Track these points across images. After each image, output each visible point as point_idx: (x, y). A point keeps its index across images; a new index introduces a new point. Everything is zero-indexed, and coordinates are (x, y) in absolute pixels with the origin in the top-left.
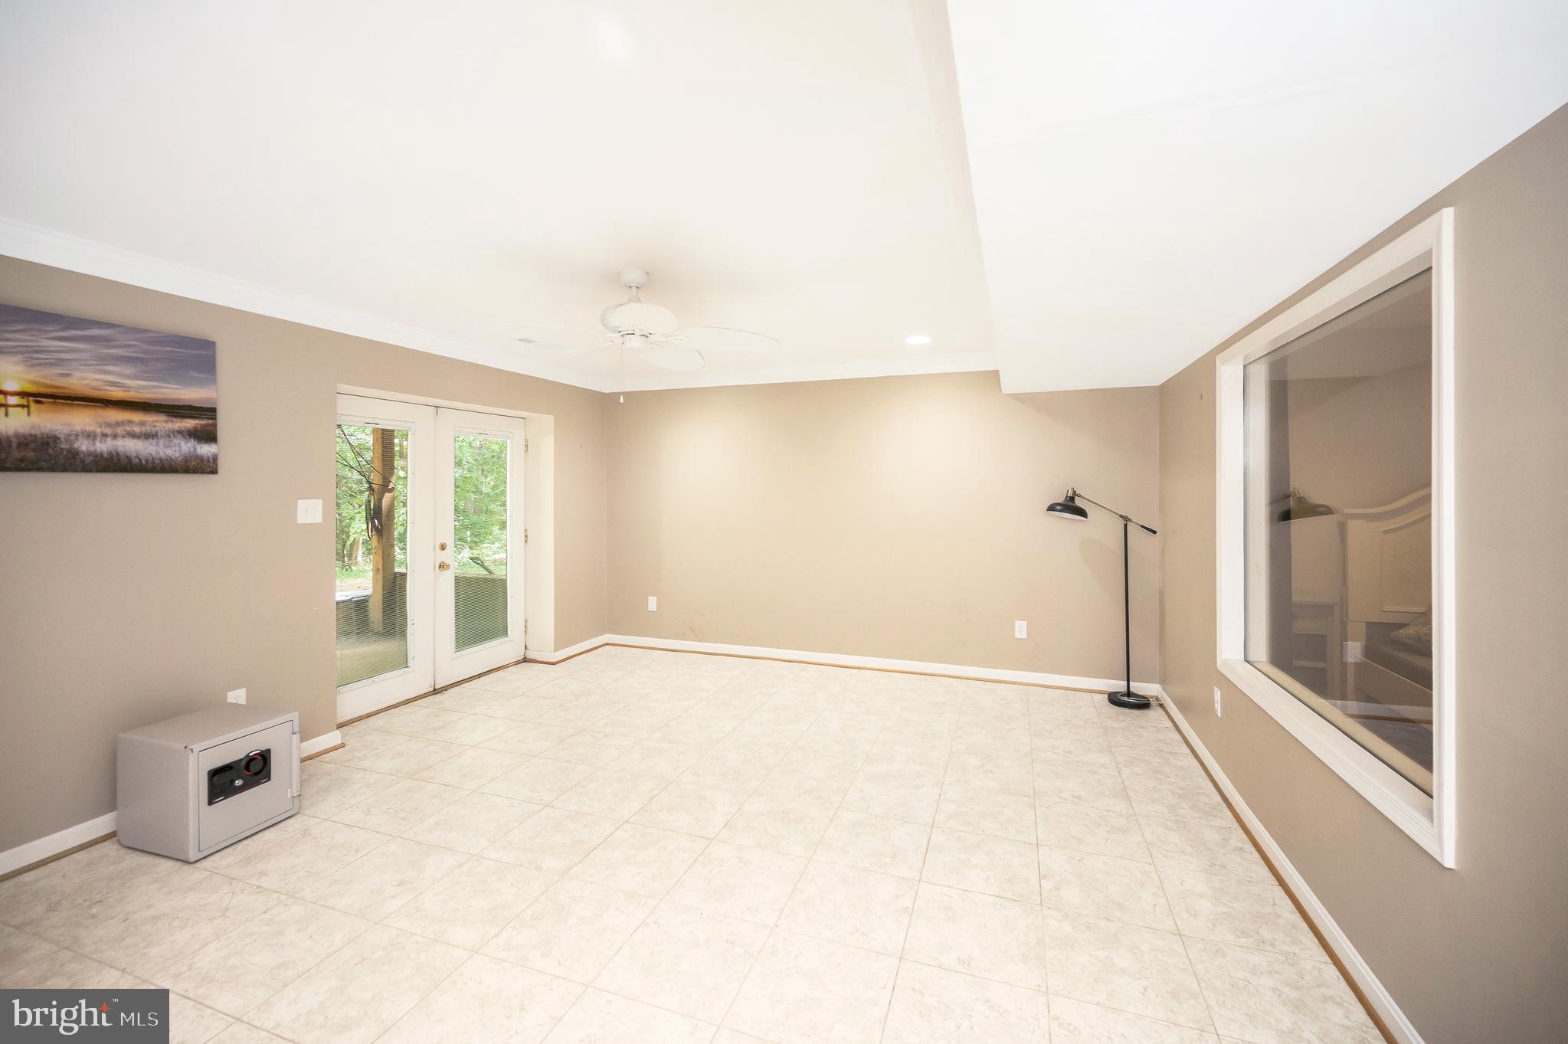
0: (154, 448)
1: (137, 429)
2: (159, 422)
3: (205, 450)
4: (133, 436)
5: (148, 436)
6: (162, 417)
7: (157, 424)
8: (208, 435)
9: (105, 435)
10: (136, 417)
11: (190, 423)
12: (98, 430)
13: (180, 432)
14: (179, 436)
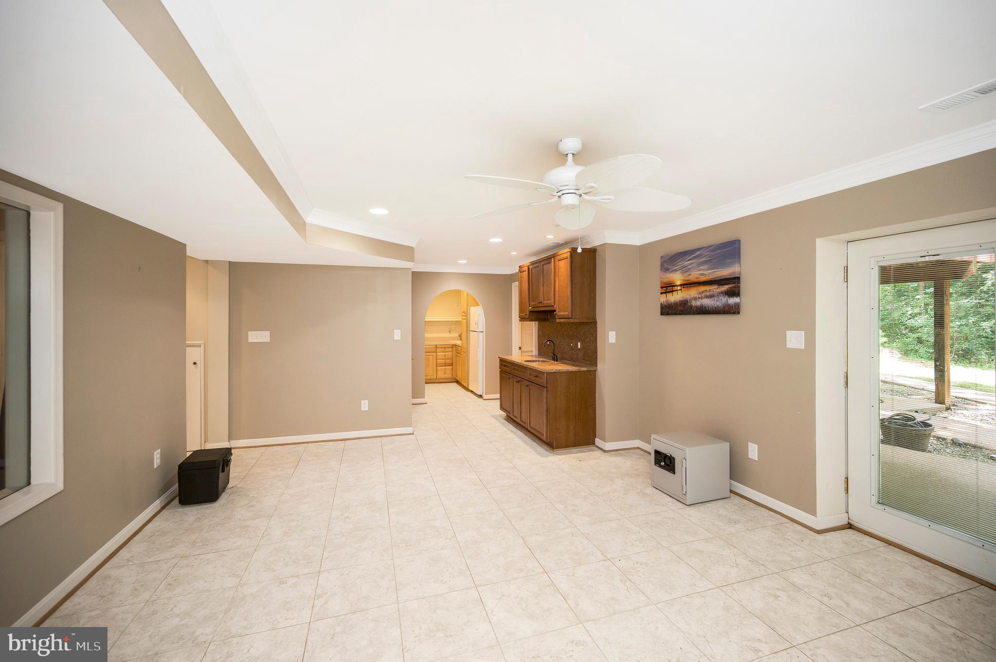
0: (713, 302)
1: (708, 294)
2: (715, 289)
3: (733, 301)
4: (707, 297)
5: (711, 296)
6: (716, 286)
7: (714, 290)
8: (735, 293)
9: (699, 298)
10: (707, 288)
11: (725, 288)
12: (697, 296)
13: (722, 293)
14: (722, 295)
